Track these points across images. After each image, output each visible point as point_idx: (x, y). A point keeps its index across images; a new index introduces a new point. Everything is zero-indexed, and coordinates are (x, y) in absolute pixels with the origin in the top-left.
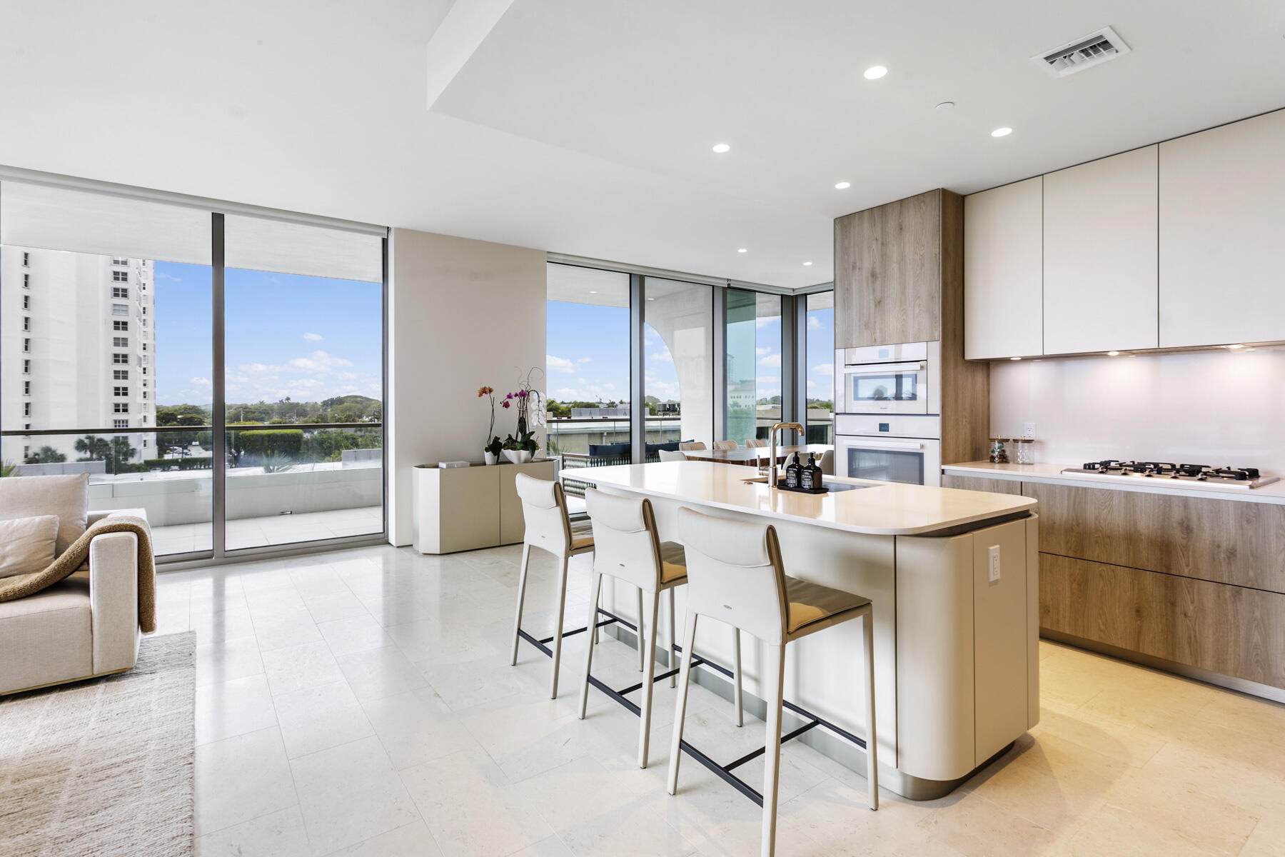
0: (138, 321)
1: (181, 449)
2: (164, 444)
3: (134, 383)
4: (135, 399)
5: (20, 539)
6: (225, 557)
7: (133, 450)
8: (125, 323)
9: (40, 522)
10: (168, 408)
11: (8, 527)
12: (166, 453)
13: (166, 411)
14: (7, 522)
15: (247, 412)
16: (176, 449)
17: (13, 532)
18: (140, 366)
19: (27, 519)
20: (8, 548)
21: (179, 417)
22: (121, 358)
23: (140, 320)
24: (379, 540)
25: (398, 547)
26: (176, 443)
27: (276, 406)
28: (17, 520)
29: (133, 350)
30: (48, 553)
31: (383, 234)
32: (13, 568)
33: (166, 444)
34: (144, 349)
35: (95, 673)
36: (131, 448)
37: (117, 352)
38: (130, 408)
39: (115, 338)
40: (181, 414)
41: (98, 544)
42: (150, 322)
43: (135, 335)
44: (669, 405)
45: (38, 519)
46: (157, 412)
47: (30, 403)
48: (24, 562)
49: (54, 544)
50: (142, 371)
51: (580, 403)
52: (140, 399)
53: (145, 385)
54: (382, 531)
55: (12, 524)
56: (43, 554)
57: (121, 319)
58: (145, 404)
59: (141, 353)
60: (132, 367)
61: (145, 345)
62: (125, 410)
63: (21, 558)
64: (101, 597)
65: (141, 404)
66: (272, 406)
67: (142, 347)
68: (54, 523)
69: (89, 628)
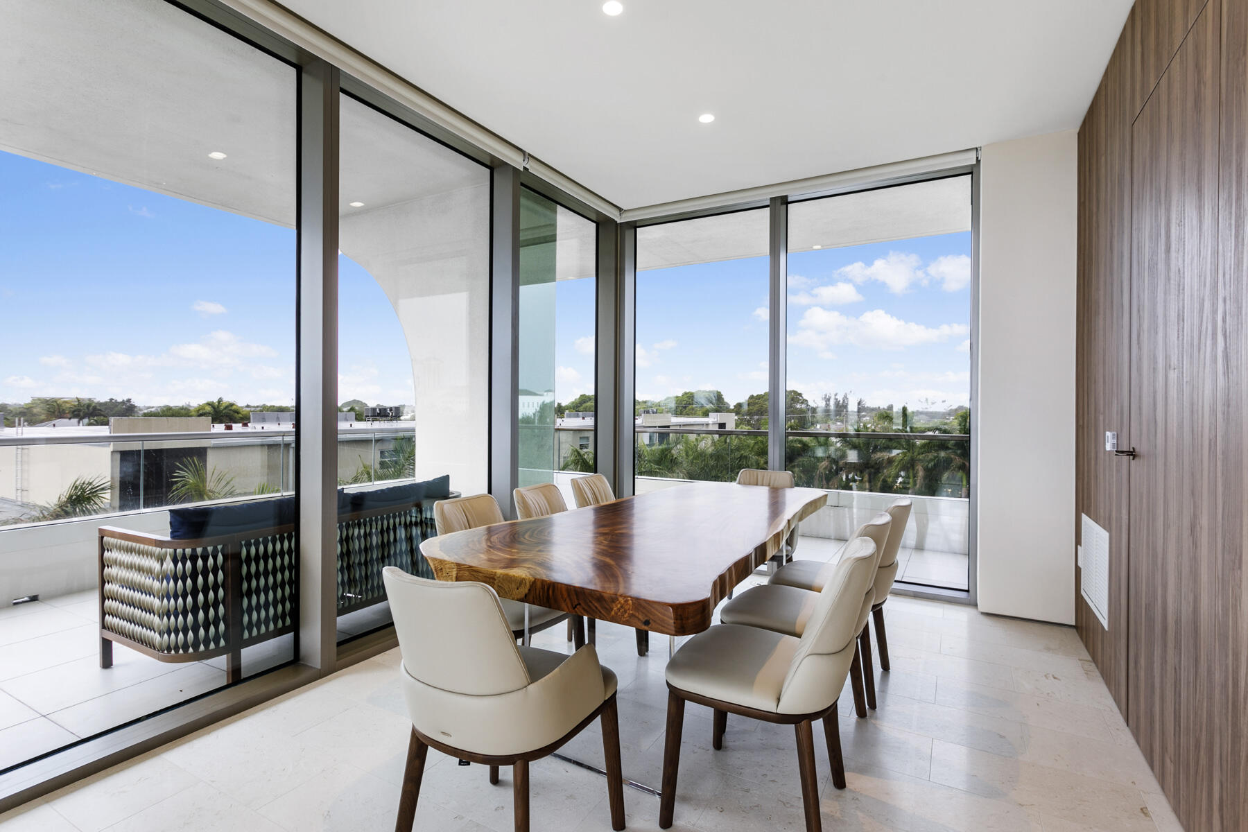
44: (380, 410)
51: (271, 406)
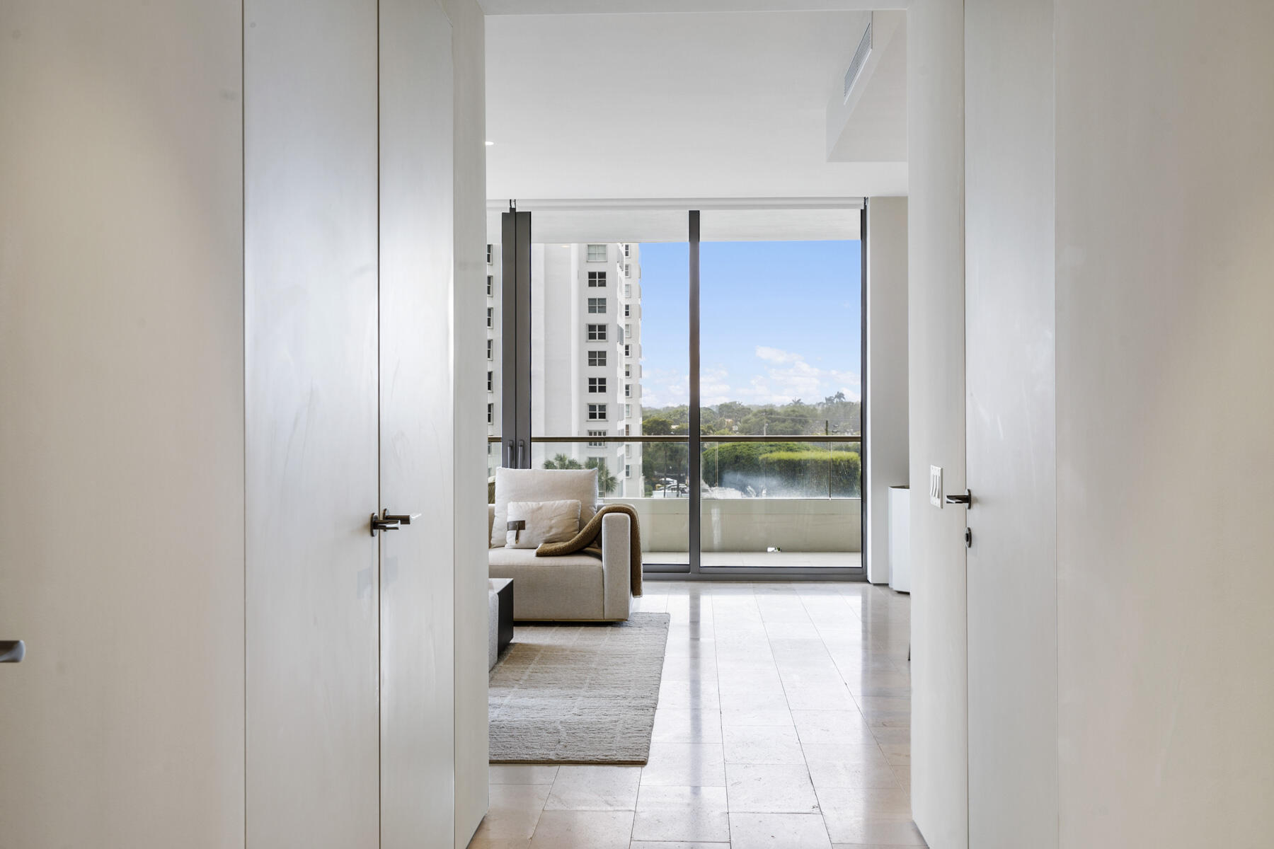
0: (618, 268)
1: (675, 481)
2: (653, 471)
3: (614, 372)
4: (614, 398)
5: (559, 515)
6: (700, 573)
7: (612, 479)
8: (603, 275)
9: (570, 505)
10: (657, 411)
11: (552, 506)
12: (654, 489)
13: (656, 417)
14: (552, 502)
15: (774, 420)
16: (668, 483)
17: (555, 509)
18: (622, 344)
19: (562, 502)
20: (553, 521)
21: (674, 427)
22: (596, 332)
23: (621, 267)
24: (858, 576)
25: (875, 585)
26: (669, 471)
27: (820, 408)
28: (557, 502)
29: (614, 319)
30: (575, 528)
31: (861, 205)
32: (555, 537)
33: (656, 473)
34: (627, 314)
35: (605, 618)
36: (610, 476)
37: (592, 322)
38: (609, 412)
39: (589, 299)
40: (676, 422)
41: (607, 520)
42: (634, 271)
43: (617, 293)
45: (569, 502)
46: (644, 418)
47: (493, 404)
48: (562, 533)
49: (578, 522)
50: (623, 350)
52: (621, 399)
53: (627, 374)
54: (861, 566)
55: (554, 504)
56: (572, 529)
57: (597, 269)
58: (628, 405)
59: (622, 321)
60: (613, 347)
61: (627, 307)
62: (603, 416)
63: (560, 530)
64: (608, 560)
65: (623, 405)
66: (815, 409)
67: (624, 311)
68: (578, 506)
69: (602, 583)
